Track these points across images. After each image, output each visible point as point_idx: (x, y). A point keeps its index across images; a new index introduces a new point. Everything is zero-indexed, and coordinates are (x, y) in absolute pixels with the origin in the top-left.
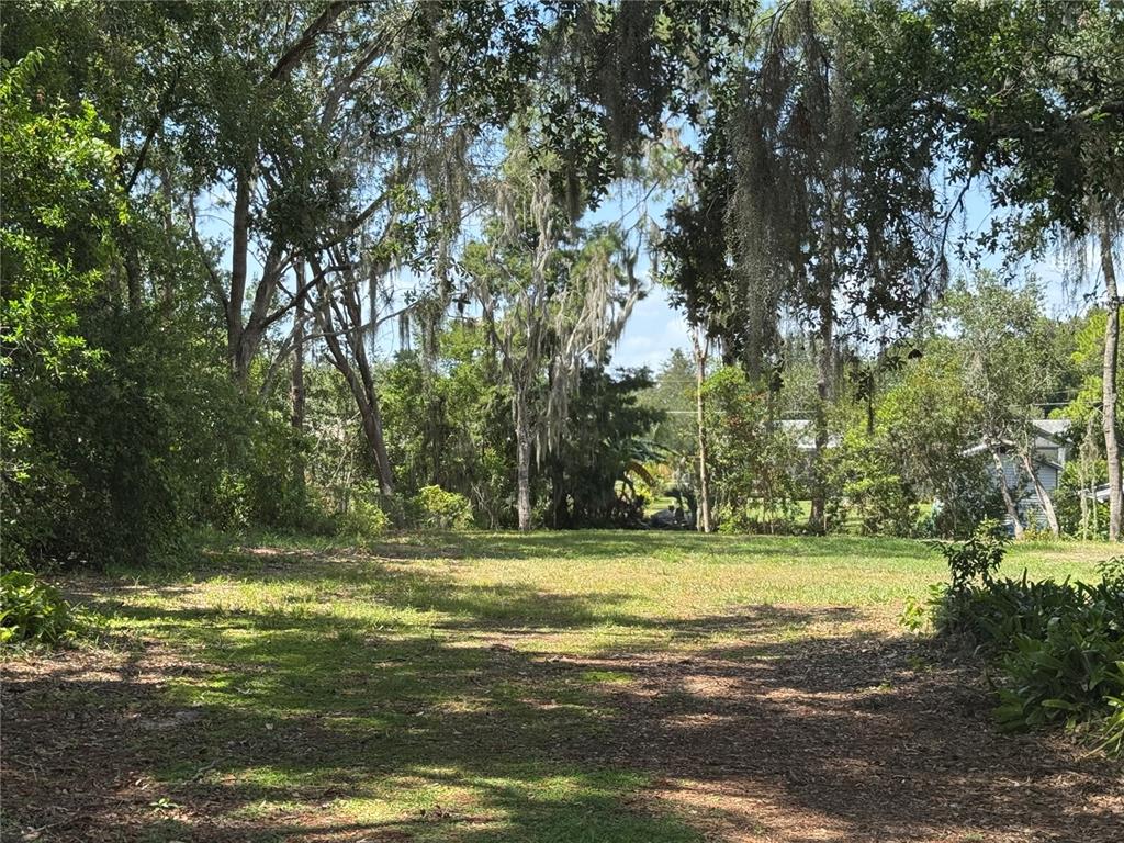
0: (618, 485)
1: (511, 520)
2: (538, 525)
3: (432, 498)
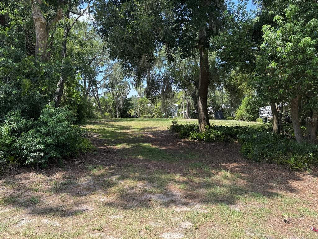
0: (128, 112)
1: (116, 116)
2: (119, 117)
3: (107, 114)
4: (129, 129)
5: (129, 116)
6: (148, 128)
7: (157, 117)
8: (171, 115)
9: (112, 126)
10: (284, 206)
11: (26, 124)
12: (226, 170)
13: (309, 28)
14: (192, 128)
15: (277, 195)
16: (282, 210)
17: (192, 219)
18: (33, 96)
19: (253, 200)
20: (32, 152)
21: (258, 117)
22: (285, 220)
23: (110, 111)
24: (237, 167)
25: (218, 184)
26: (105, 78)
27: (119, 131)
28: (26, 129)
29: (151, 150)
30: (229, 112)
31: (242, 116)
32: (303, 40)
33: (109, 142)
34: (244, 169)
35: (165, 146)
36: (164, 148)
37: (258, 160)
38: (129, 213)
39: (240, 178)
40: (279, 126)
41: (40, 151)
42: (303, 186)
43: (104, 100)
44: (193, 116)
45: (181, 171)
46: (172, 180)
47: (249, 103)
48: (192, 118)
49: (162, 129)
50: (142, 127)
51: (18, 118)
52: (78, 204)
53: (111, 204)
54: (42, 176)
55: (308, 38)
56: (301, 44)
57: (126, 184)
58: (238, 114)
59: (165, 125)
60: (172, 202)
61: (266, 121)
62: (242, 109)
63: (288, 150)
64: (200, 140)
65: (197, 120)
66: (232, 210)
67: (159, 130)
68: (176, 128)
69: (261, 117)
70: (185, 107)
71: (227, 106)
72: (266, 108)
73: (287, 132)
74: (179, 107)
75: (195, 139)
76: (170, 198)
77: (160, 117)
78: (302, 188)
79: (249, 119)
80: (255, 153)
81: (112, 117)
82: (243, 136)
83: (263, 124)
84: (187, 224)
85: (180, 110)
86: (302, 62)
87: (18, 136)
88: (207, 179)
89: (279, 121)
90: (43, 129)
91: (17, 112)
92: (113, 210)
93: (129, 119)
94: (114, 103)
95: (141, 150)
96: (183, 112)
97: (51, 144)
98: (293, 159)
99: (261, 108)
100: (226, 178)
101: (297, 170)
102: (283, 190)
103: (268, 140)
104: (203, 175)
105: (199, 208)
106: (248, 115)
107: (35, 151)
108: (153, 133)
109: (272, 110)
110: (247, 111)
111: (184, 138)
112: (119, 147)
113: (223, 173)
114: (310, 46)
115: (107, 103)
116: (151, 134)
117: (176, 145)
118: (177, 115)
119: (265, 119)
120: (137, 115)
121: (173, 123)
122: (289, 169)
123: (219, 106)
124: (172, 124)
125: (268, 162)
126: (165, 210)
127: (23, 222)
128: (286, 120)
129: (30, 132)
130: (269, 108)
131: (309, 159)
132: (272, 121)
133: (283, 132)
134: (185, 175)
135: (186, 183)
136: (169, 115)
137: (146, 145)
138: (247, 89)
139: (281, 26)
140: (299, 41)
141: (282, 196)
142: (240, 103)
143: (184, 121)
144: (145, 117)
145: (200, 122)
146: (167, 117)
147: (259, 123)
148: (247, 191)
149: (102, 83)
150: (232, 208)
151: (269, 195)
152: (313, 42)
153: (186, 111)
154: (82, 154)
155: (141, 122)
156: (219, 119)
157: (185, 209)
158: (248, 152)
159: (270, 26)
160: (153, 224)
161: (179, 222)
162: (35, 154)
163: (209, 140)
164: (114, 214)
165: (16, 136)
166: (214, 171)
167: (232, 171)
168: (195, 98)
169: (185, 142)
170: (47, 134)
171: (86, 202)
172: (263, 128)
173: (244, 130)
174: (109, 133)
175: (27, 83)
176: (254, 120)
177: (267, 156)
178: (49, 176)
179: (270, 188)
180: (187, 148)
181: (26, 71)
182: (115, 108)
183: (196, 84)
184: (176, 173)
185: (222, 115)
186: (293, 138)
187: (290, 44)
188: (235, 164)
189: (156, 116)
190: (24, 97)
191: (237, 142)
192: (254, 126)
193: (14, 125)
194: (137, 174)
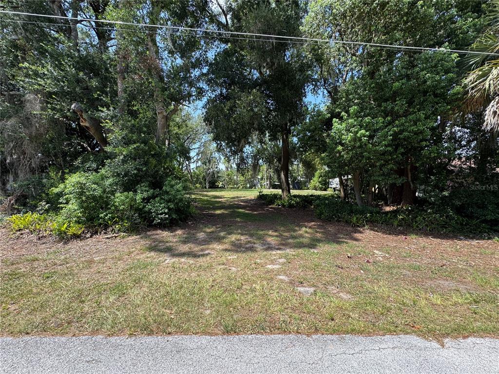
0: (216, 183)
1: (206, 188)
2: (209, 188)
3: (198, 185)
4: (221, 198)
5: (218, 187)
6: (237, 197)
7: (243, 188)
8: (255, 186)
9: (206, 196)
10: (348, 249)
11: (153, 193)
12: (306, 227)
13: (365, 123)
14: (275, 196)
15: (343, 242)
16: (347, 251)
17: (285, 257)
18: (157, 171)
19: (326, 246)
20: (159, 214)
21: (329, 187)
22: (348, 257)
23: (201, 183)
24: (315, 225)
25: (301, 236)
26: (198, 154)
27: (213, 200)
28: (154, 197)
29: (244, 214)
30: (305, 182)
31: (315, 186)
32: (360, 132)
33: (209, 209)
34: (319, 227)
35: (256, 211)
36: (255, 213)
37: (329, 220)
38: (240, 255)
39: (317, 232)
40: (345, 194)
41: (166, 214)
42: (362, 237)
43: (195, 173)
44: (274, 187)
45: (272, 229)
46: (267, 234)
47: (321, 176)
48: (273, 188)
49: (249, 198)
50: (232, 196)
51: (147, 189)
52: (202, 250)
53: (226, 250)
54: (167, 232)
55: (363, 131)
56: (358, 135)
57: (233, 237)
58: (311, 185)
59: (252, 194)
60: (269, 248)
61: (335, 191)
62: (315, 181)
63: (352, 212)
64: (283, 206)
65: (281, 190)
66: (312, 252)
67: (247, 199)
68: (262, 197)
69: (331, 187)
70: (267, 179)
71: (303, 178)
72: (335, 179)
73: (352, 198)
74: (262, 179)
75: (279, 205)
76: (267, 246)
77: (245, 188)
78: (361, 238)
79: (321, 189)
80: (327, 214)
81: (203, 188)
82: (318, 202)
83: (332, 193)
84: (282, 260)
85: (263, 181)
86: (361, 147)
87: (147, 203)
88: (292, 233)
89: (345, 190)
90: (166, 197)
91: (147, 183)
92: (228, 254)
93: (218, 190)
94: (204, 176)
95: (237, 214)
96: (265, 183)
97: (173, 208)
98: (355, 218)
99: (330, 180)
100: (306, 232)
101: (358, 226)
102: (347, 240)
103: (337, 205)
104: (289, 231)
105: (290, 251)
106: (320, 186)
107: (161, 214)
108: (242, 201)
109: (339, 181)
110: (320, 182)
111: (270, 205)
112: (218, 212)
113: (304, 229)
114: (365, 137)
115: (198, 175)
116: (242, 202)
117: (264, 210)
118: (260, 186)
119: (334, 189)
120: (224, 186)
121: (260, 192)
122: (352, 226)
123: (295, 178)
124: (259, 194)
125: (336, 221)
126: (265, 253)
127: (168, 261)
128: (351, 190)
129: (157, 199)
130: (337, 180)
131: (367, 218)
132: (339, 191)
133: (348, 199)
134: (276, 231)
135: (277, 236)
136: (253, 186)
137: (240, 210)
138: (319, 164)
139: (345, 120)
140: (357, 132)
141: (347, 243)
142: (314, 176)
143: (268, 191)
144: (232, 188)
145: (283, 191)
146: (251, 187)
147: (329, 192)
148: (322, 241)
149: (195, 159)
150: (312, 250)
151: (338, 243)
152: (367, 133)
153: (268, 182)
154: (192, 217)
155: (230, 192)
156: (296, 189)
157: (279, 252)
158: (321, 213)
159: (338, 120)
160: (258, 261)
161: (277, 259)
162: (162, 216)
163: (291, 206)
164: (229, 255)
165: (145, 203)
166: (297, 228)
167: (310, 228)
168: (278, 172)
169: (271, 208)
170: (169, 201)
171: (208, 249)
172: (332, 196)
173: (318, 197)
174: (206, 201)
175: (153, 161)
176: (325, 190)
177: (336, 217)
178: (172, 233)
179: (338, 238)
180: (274, 212)
181: (152, 153)
182: (205, 180)
183: (279, 160)
184: (268, 230)
185: (299, 186)
186: (356, 204)
187: (351, 134)
188: (313, 223)
189: (241, 187)
190: (151, 172)
191: (312, 207)
192: (326, 195)
193: (145, 195)
194: (239, 231)
